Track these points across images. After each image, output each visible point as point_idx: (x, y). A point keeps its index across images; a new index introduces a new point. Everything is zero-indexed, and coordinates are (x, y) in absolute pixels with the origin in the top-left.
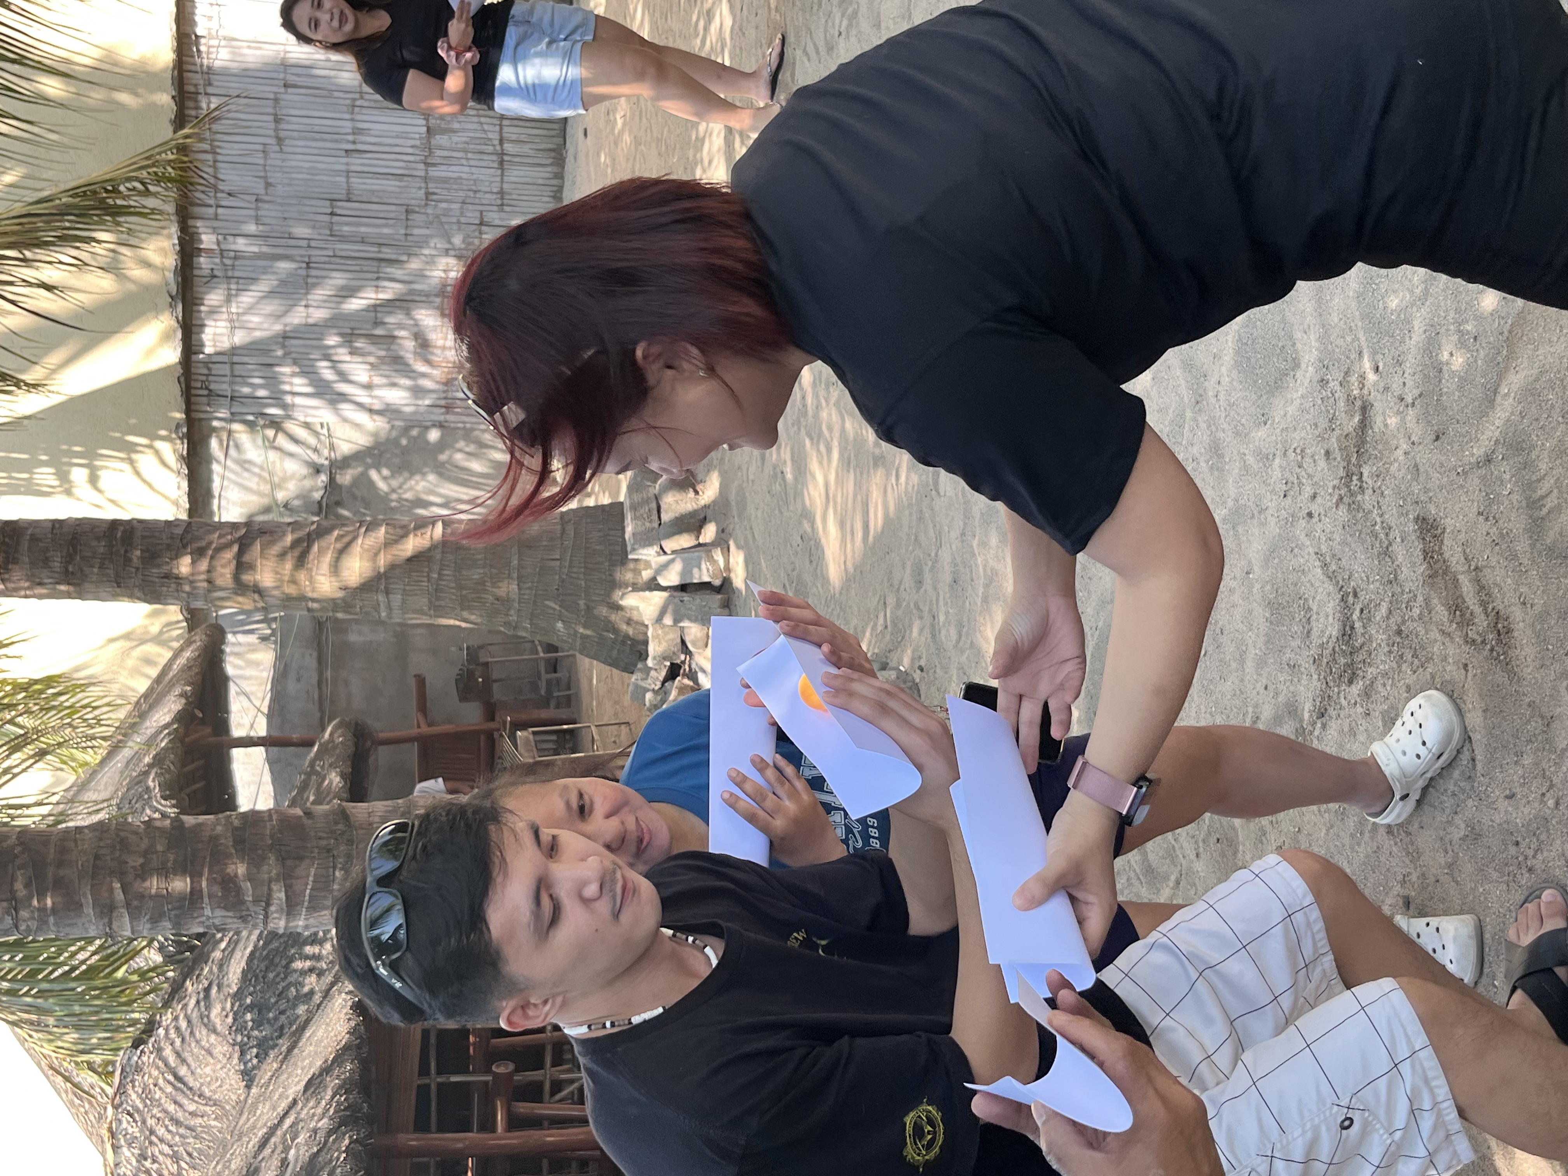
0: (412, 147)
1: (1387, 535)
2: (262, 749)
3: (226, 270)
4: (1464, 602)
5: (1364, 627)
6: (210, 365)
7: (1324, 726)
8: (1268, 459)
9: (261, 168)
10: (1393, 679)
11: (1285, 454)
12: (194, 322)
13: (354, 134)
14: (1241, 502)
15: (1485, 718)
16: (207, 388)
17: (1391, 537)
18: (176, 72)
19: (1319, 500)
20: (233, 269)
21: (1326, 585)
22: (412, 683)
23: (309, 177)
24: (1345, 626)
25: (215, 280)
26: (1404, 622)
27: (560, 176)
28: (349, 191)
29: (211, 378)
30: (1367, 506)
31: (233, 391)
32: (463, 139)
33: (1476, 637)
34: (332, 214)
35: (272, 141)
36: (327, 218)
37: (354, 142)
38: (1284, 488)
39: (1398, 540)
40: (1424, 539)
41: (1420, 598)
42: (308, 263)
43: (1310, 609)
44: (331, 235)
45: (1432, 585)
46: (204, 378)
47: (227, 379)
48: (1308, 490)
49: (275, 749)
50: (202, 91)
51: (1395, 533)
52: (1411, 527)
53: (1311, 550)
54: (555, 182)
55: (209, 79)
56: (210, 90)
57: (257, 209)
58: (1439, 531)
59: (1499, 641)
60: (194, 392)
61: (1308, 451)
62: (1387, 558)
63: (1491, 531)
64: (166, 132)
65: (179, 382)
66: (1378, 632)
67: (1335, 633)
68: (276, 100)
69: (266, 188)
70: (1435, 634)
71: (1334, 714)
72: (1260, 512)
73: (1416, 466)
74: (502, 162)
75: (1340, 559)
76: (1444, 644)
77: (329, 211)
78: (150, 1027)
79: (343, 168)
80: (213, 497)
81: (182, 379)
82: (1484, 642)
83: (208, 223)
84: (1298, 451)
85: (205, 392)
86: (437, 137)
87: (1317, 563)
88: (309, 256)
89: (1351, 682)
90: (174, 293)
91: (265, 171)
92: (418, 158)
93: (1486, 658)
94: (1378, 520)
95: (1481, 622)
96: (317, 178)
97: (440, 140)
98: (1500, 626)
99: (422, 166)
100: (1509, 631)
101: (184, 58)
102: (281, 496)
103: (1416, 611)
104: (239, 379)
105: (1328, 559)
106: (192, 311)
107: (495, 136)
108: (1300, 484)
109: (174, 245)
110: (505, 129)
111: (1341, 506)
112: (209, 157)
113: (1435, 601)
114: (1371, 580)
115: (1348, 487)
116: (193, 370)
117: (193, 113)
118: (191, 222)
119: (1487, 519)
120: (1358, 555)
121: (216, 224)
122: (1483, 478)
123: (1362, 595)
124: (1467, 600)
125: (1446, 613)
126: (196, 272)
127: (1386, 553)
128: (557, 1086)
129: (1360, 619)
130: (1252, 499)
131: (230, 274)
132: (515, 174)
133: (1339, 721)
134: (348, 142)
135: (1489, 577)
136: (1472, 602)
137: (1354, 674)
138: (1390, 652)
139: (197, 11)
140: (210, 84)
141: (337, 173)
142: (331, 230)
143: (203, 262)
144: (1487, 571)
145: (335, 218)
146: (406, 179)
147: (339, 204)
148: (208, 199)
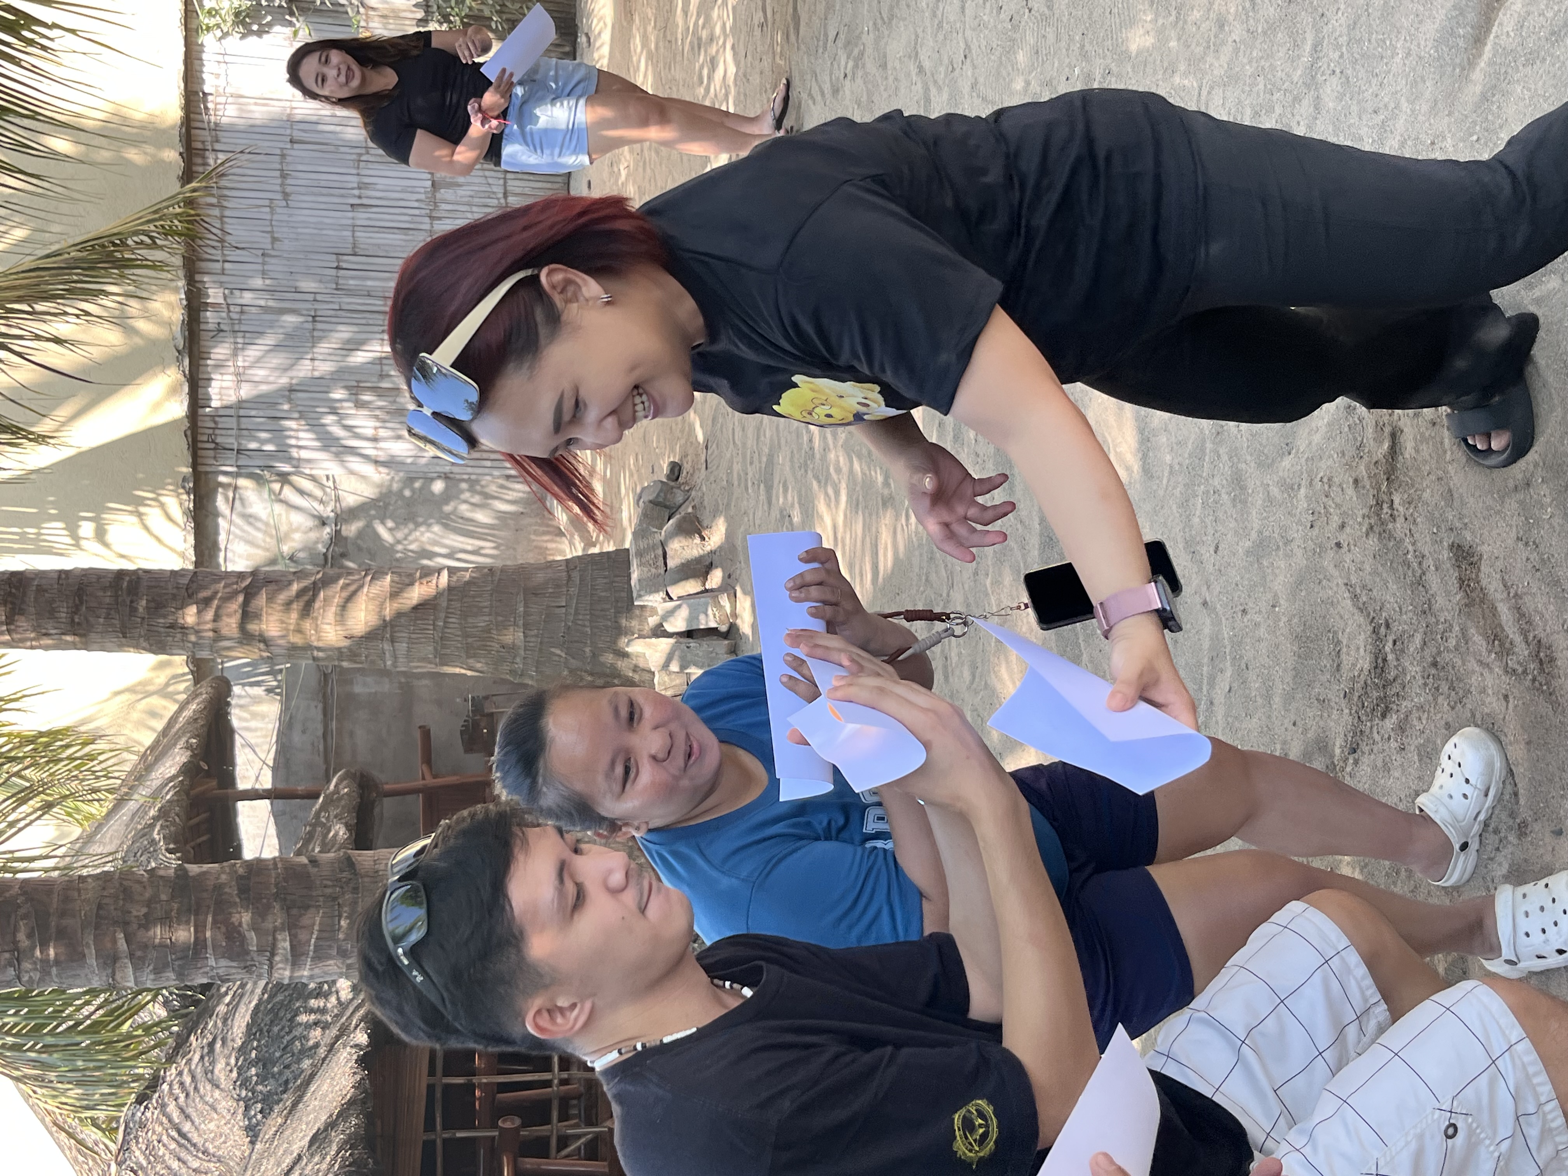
0: (417, 201)
1: (1420, 563)
2: (266, 803)
3: (233, 324)
4: (1503, 630)
5: (1398, 660)
6: (217, 419)
7: (1356, 762)
8: (1292, 489)
9: (268, 223)
10: (1429, 712)
11: (1311, 484)
12: (201, 376)
13: (359, 188)
14: (1266, 534)
15: (1529, 751)
16: (213, 442)
17: (1425, 565)
18: (184, 130)
19: (1348, 530)
20: (240, 323)
21: (1356, 617)
22: (418, 735)
23: (315, 231)
24: (1377, 658)
25: (222, 334)
26: (1439, 653)
28: (355, 246)
29: (217, 432)
30: (1399, 534)
31: (239, 444)
32: (469, 193)
33: (1516, 667)
34: (337, 268)
35: (279, 196)
36: (333, 272)
37: (360, 197)
38: (1310, 518)
39: (1432, 568)
40: (1459, 567)
41: (1457, 628)
42: (314, 317)
43: (1339, 642)
44: (337, 289)
45: (1469, 614)
46: (211, 431)
47: (234, 432)
48: (1336, 520)
49: (279, 802)
50: (210, 148)
51: (1429, 562)
52: (1445, 554)
53: (1340, 581)
55: (216, 136)
56: (217, 146)
57: (264, 264)
58: (1476, 558)
59: (1542, 670)
60: (200, 445)
61: (1336, 479)
62: (1420, 588)
63: (1532, 557)
64: (175, 187)
65: (186, 436)
66: (1412, 663)
67: (1367, 666)
68: (283, 156)
69: (273, 243)
70: (1472, 664)
71: (1366, 749)
72: (1285, 544)
73: (1450, 491)
75: (1370, 590)
76: (1482, 674)
77: (335, 265)
78: (154, 1083)
79: (350, 222)
80: (219, 550)
81: (189, 433)
82: (1525, 672)
83: (215, 278)
84: (1325, 480)
85: (212, 446)
86: (442, 191)
87: (1347, 595)
88: (316, 310)
89: (1384, 716)
90: (181, 347)
91: (272, 225)
92: (423, 212)
93: (1528, 689)
94: (1411, 548)
95: (1522, 650)
96: (324, 232)
97: (444, 193)
98: (1542, 654)
99: (427, 220)
100: (1552, 660)
101: (192, 116)
102: (286, 549)
103: (1452, 642)
104: (245, 433)
105: (1358, 591)
106: (199, 365)
107: (501, 190)
108: (1328, 514)
109: (181, 299)
110: (510, 183)
111: (1371, 535)
112: (216, 212)
113: (1473, 631)
114: (1404, 610)
115: (1378, 515)
116: (200, 424)
117: (200, 169)
119: (1527, 544)
120: (1390, 585)
121: (224, 278)
122: (1521, 503)
123: (1395, 626)
124: (1506, 628)
125: (1484, 643)
126: (203, 327)
127: (1420, 582)
128: (564, 1141)
129: (1393, 651)
130: (1277, 531)
131: (236, 328)
133: (1373, 756)
134: (355, 196)
135: (1529, 604)
136: (1512, 631)
137: (1387, 707)
138: (1425, 684)
139: (205, 69)
140: (217, 141)
141: (343, 227)
142: (337, 284)
143: (210, 317)
144: (1526, 599)
145: (342, 272)
146: (411, 232)
147: (345, 258)
148: (217, 254)
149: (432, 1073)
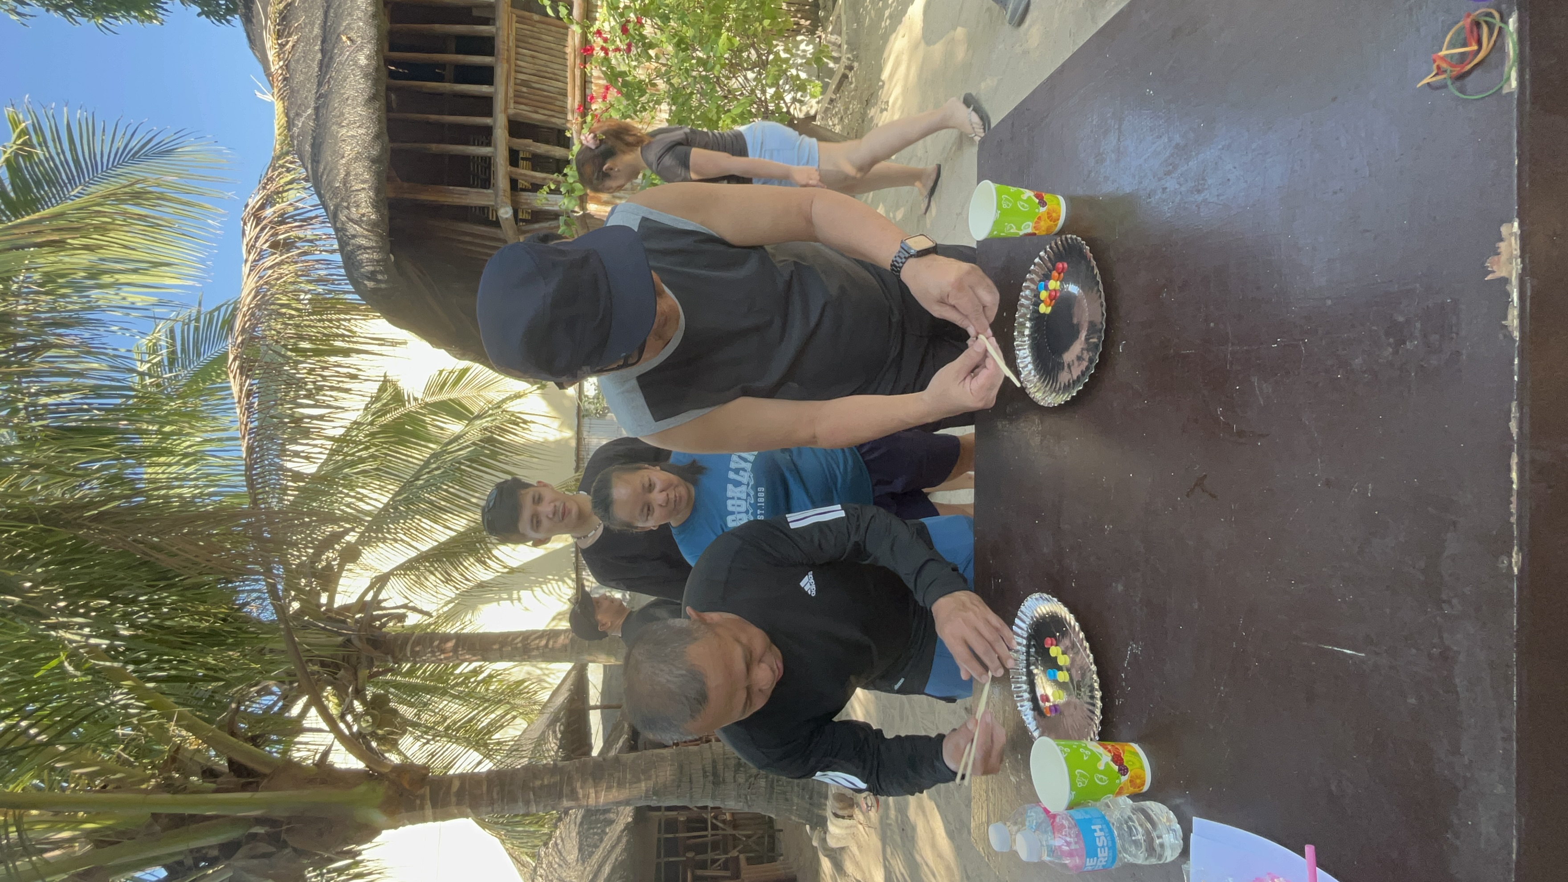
18: (578, 450)
49: (605, 711)
78: (550, 836)
101: (579, 446)
128: (714, 861)
149: (659, 832)
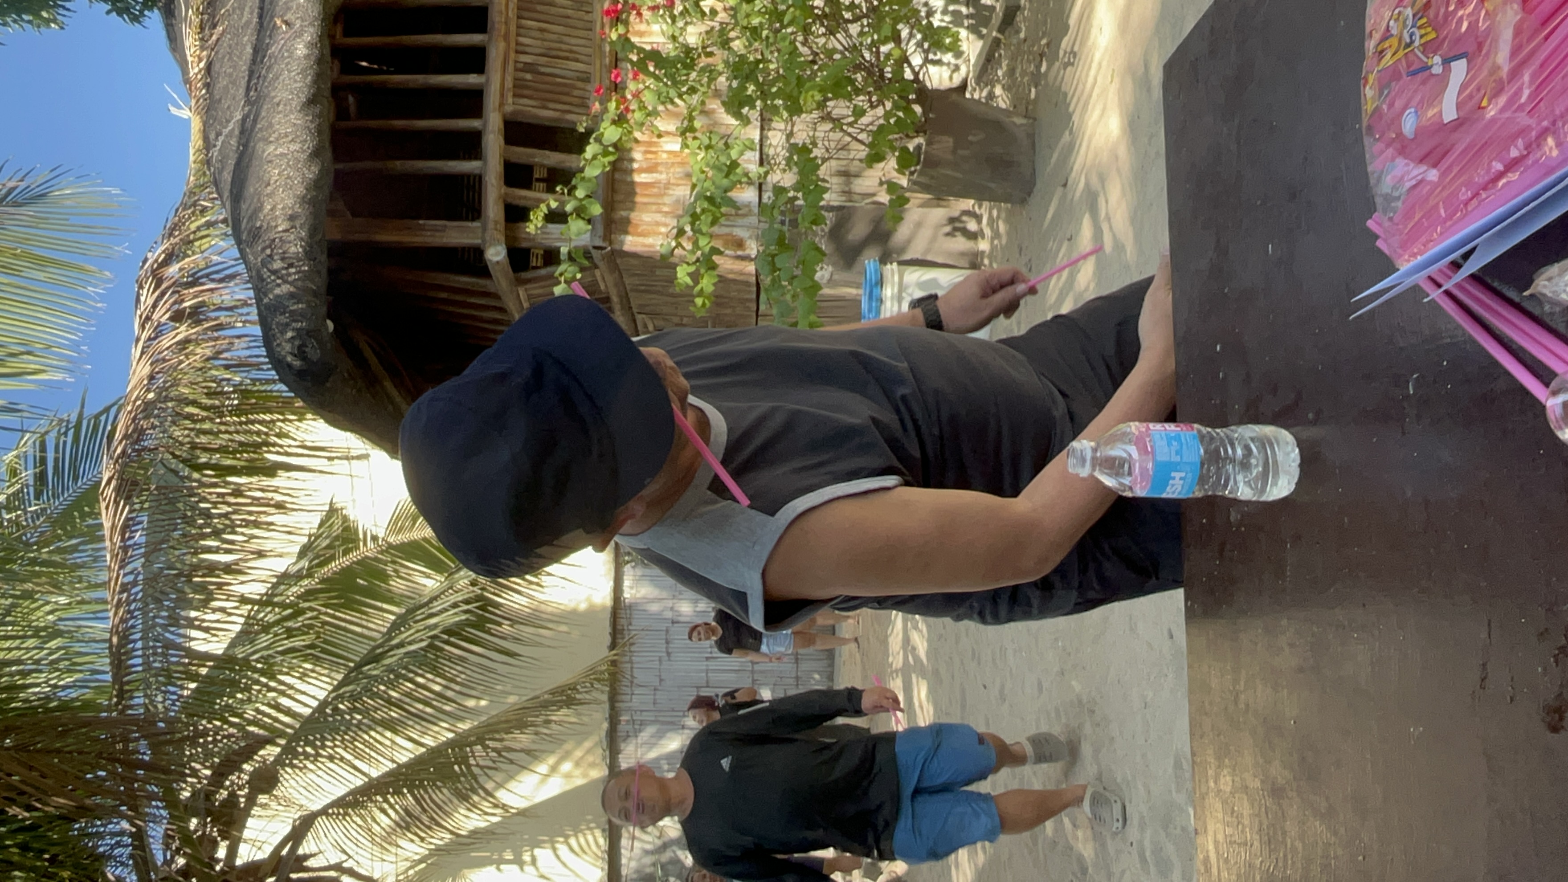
3: (636, 732)
9: (658, 670)
20: (640, 731)
23: (685, 674)
25: (629, 738)
27: (832, 665)
28: (707, 682)
35: (664, 654)
54: (829, 669)
57: (655, 695)
64: (604, 654)
68: (667, 631)
74: (797, 659)
79: (705, 668)
83: (626, 705)
90: (605, 748)
91: (660, 672)
96: (690, 675)
109: (606, 718)
112: (629, 665)
117: (620, 641)
118: (617, 705)
132: (804, 666)
139: (625, 586)
141: (701, 671)
143: (622, 728)
148: (628, 690)
